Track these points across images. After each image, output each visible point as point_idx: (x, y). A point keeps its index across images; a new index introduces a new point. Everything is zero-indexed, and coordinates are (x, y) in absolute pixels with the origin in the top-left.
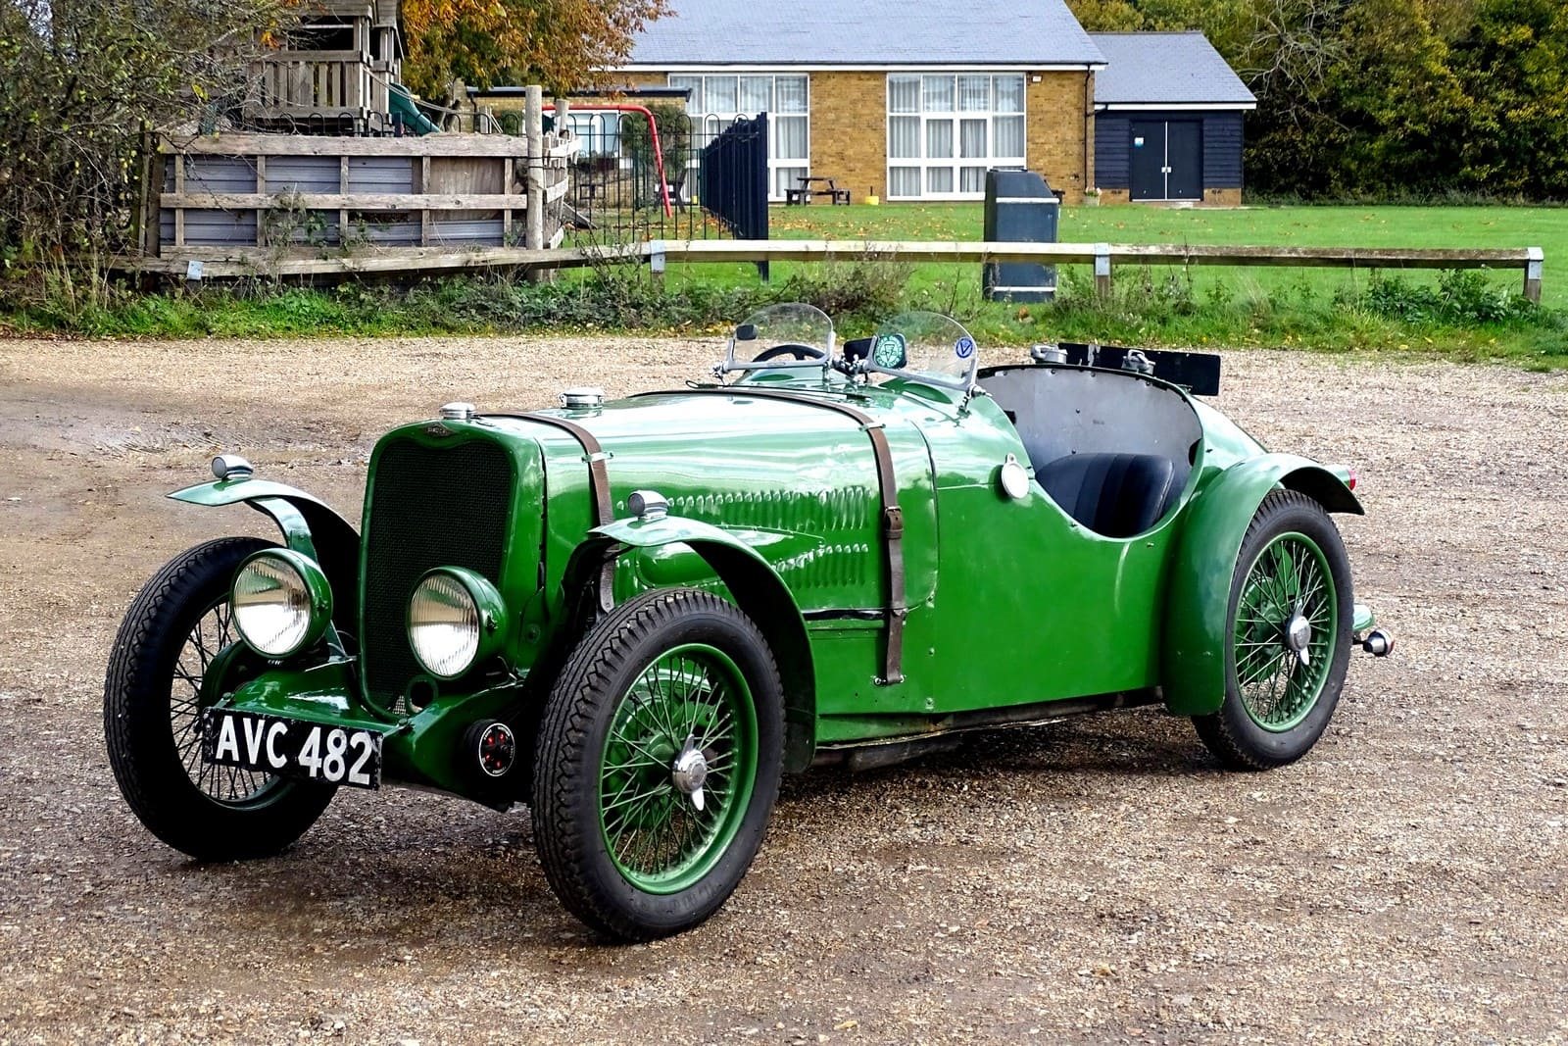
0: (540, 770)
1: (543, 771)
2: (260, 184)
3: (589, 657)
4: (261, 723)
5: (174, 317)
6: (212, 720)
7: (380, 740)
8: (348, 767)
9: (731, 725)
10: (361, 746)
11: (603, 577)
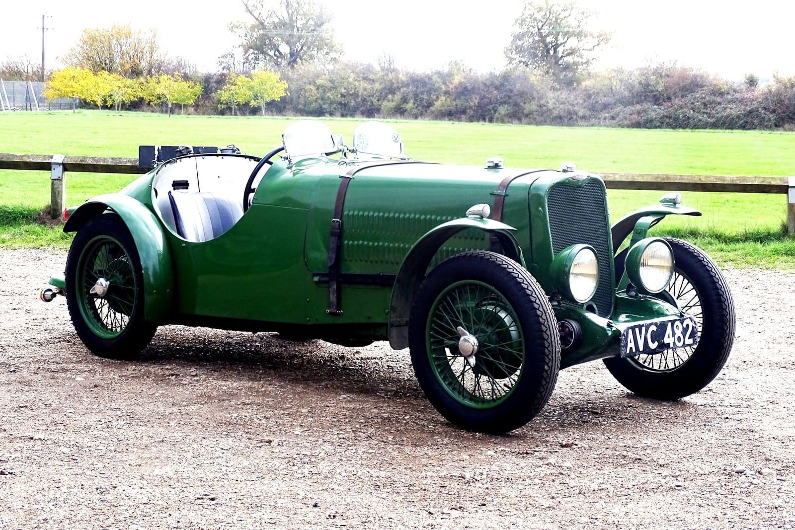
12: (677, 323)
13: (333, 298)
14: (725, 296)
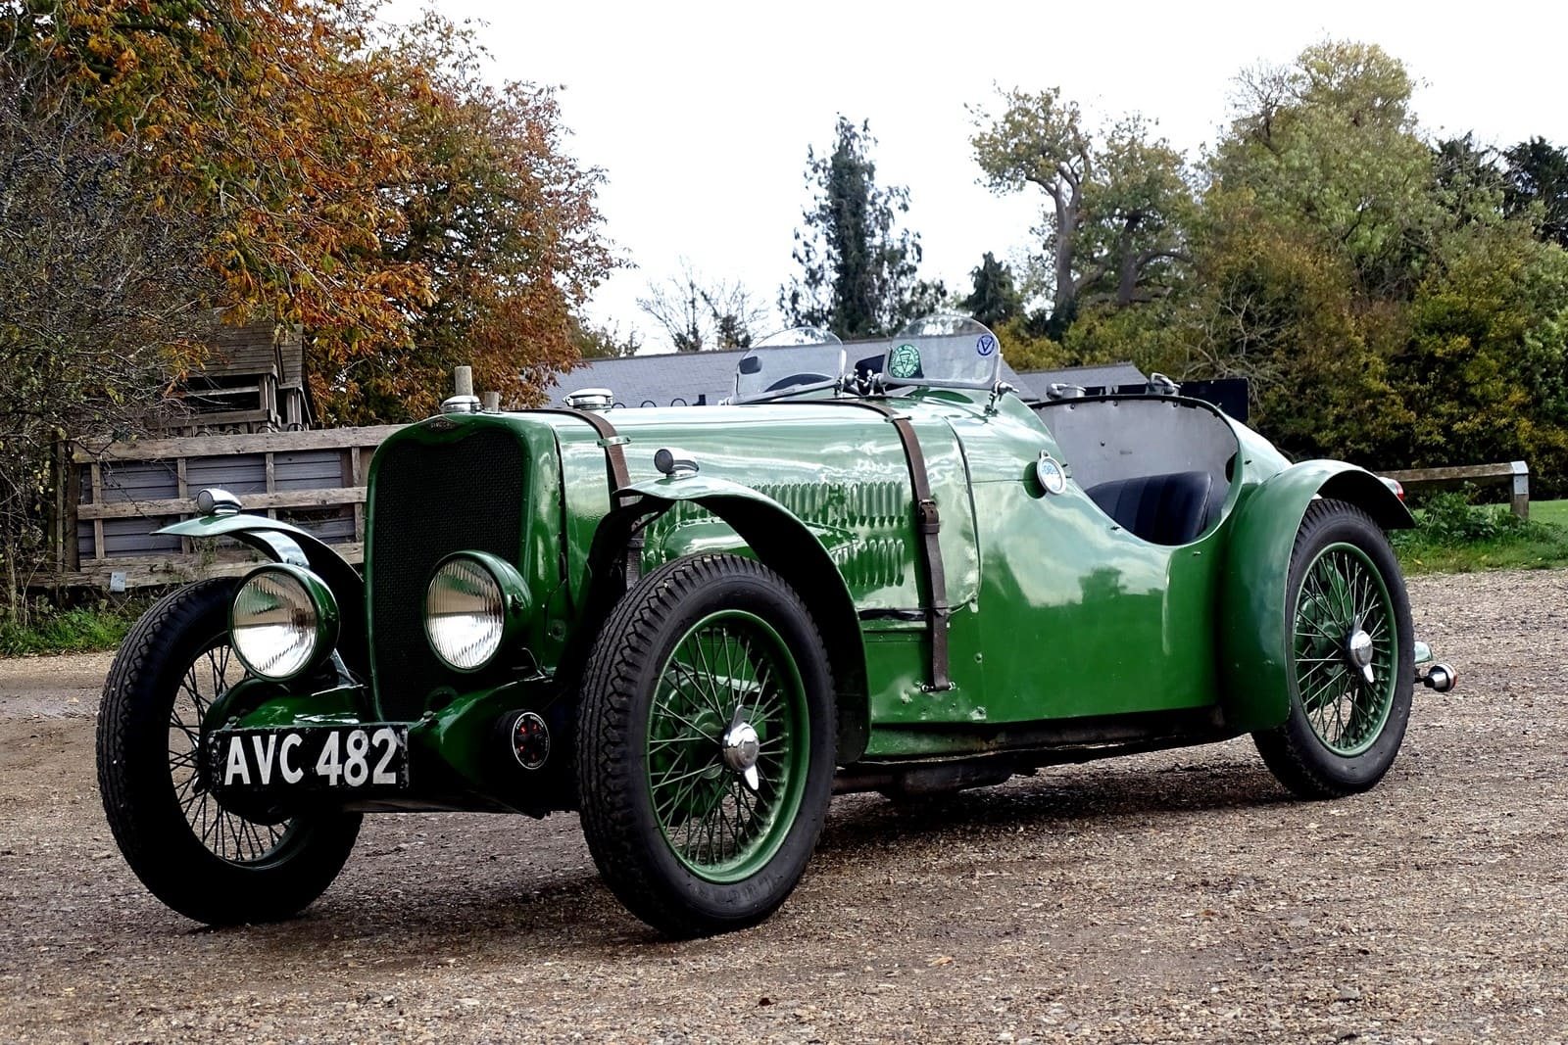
0: (582, 741)
1: (586, 742)
2: (182, 488)
3: (626, 618)
4: (273, 738)
5: (99, 629)
6: (218, 744)
7: (405, 732)
8: (371, 767)
9: (779, 707)
10: (385, 743)
11: (629, 568)
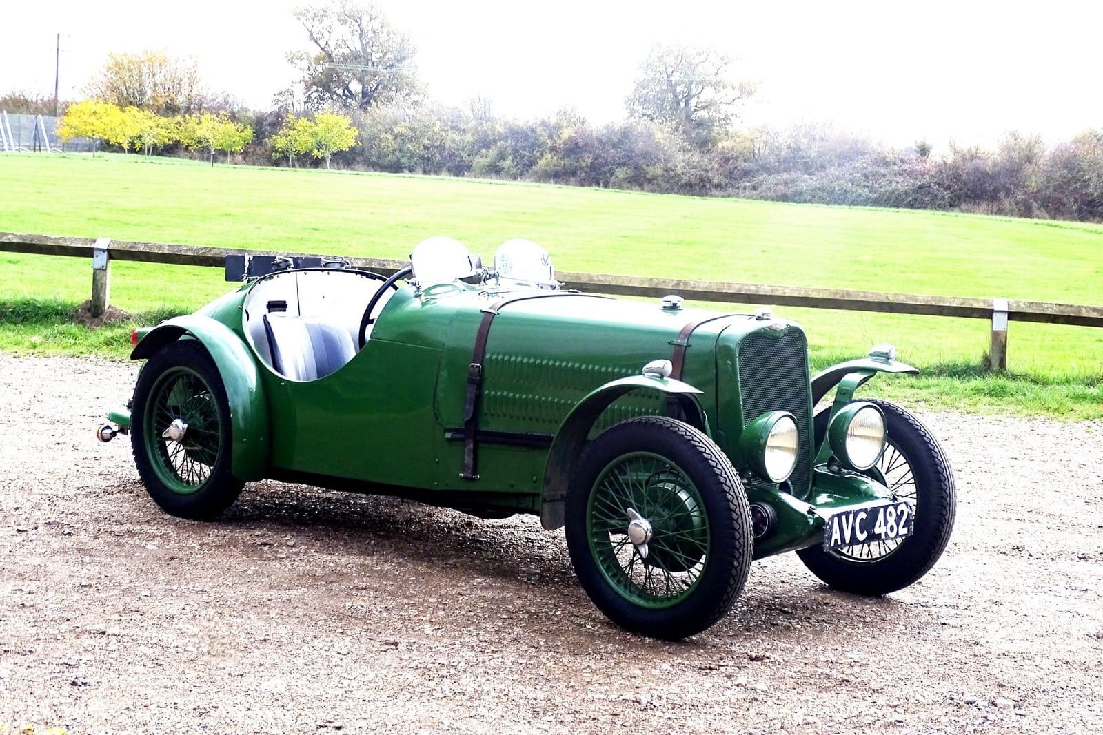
6: (830, 522)
8: (898, 526)
12: (891, 509)
13: (468, 460)
14: (945, 474)
